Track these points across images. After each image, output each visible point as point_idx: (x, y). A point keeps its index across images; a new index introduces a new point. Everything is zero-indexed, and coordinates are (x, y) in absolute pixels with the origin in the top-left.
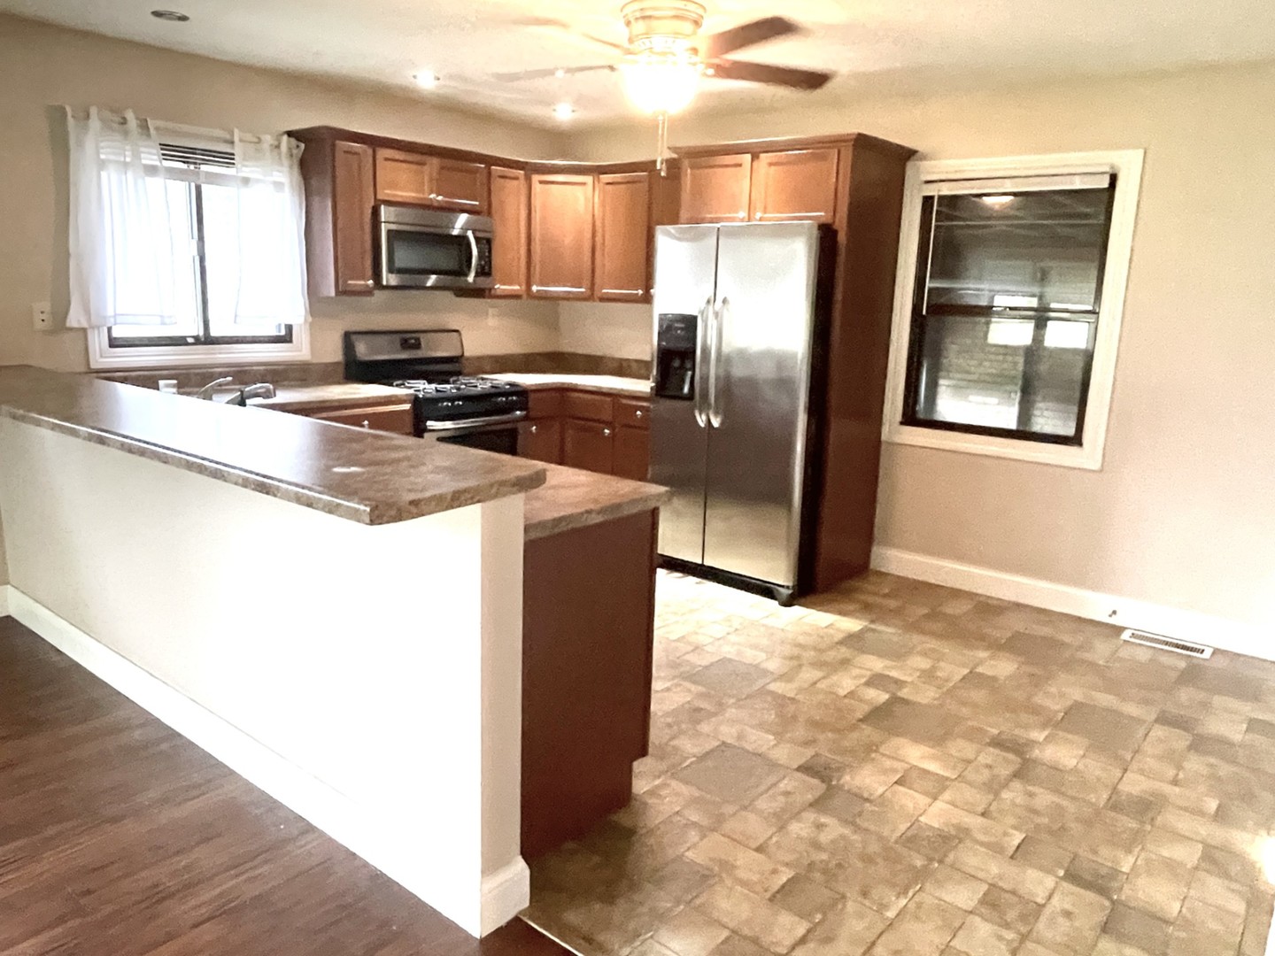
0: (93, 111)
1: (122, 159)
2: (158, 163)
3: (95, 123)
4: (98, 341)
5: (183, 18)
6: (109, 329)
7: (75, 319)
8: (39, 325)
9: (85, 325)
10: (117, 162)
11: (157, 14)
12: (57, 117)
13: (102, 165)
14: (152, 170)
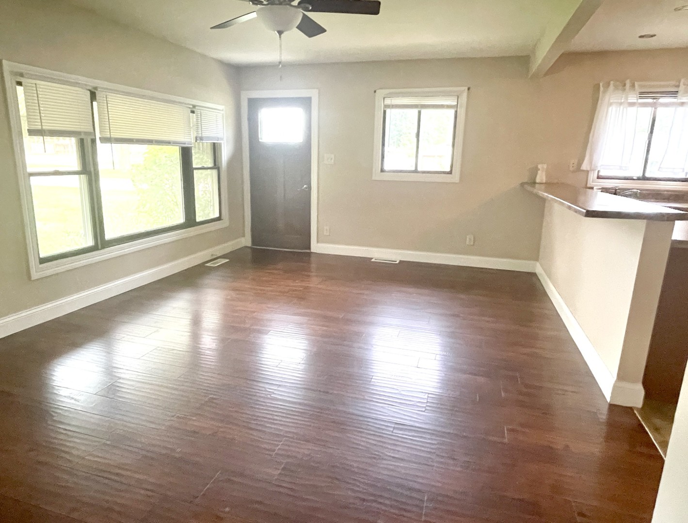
0: (612, 82)
1: (620, 101)
2: (636, 101)
3: (612, 87)
4: (593, 176)
5: (655, 35)
6: (598, 172)
7: (585, 166)
8: (571, 169)
9: (589, 169)
10: (618, 103)
11: (641, 37)
12: (597, 88)
13: (610, 104)
14: (632, 104)
